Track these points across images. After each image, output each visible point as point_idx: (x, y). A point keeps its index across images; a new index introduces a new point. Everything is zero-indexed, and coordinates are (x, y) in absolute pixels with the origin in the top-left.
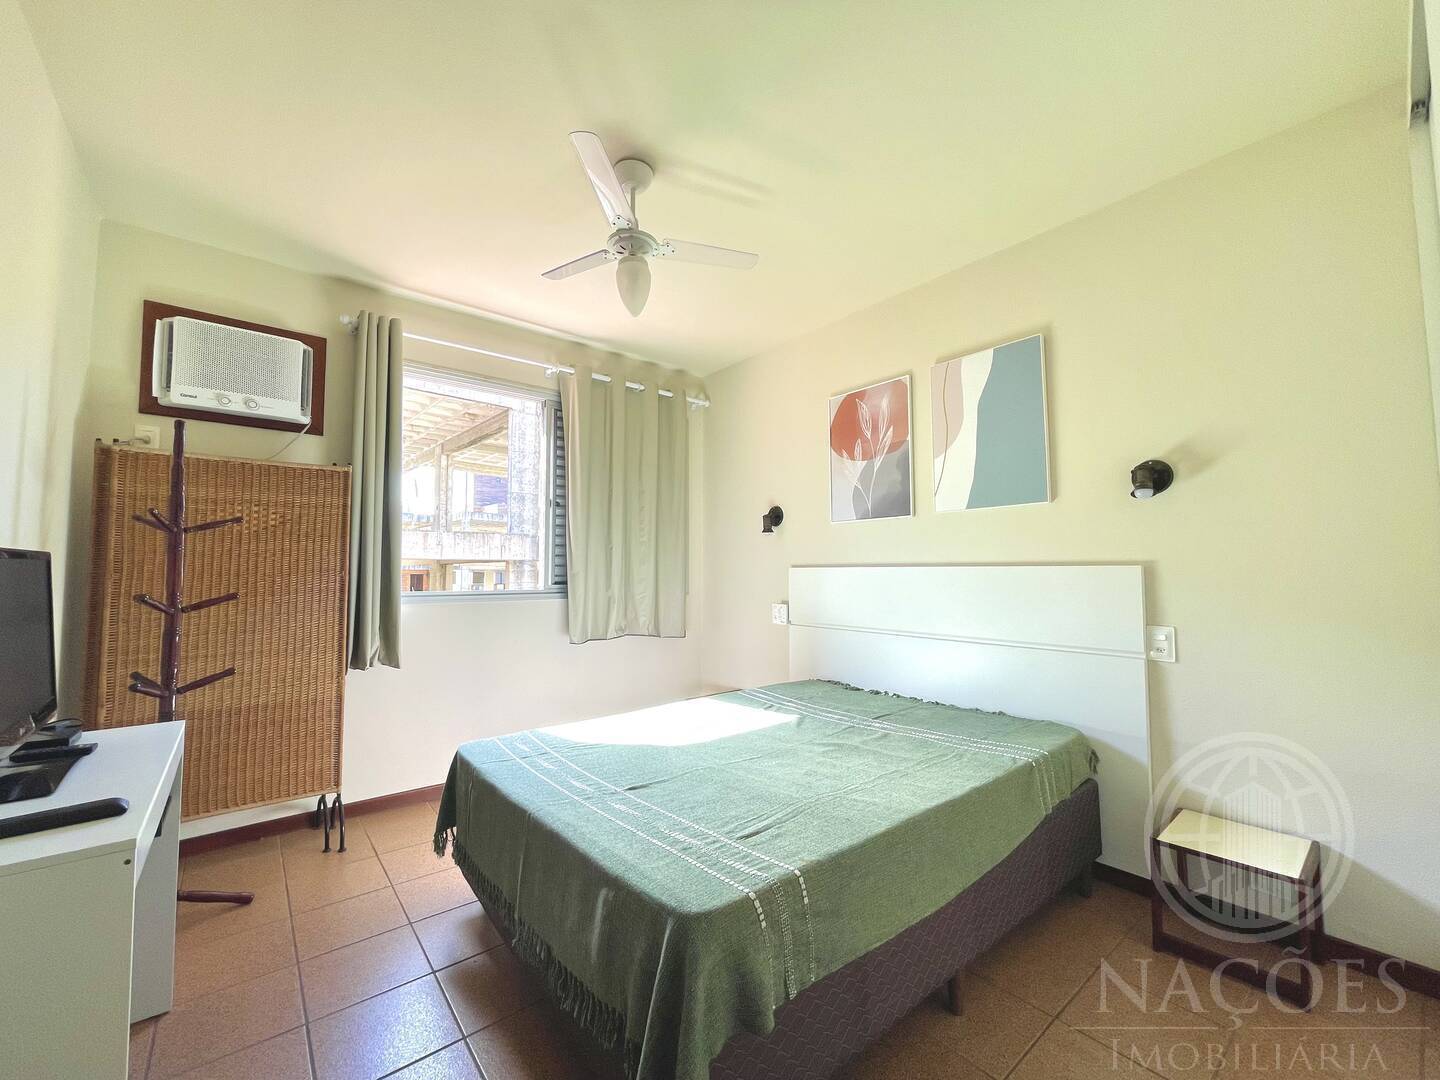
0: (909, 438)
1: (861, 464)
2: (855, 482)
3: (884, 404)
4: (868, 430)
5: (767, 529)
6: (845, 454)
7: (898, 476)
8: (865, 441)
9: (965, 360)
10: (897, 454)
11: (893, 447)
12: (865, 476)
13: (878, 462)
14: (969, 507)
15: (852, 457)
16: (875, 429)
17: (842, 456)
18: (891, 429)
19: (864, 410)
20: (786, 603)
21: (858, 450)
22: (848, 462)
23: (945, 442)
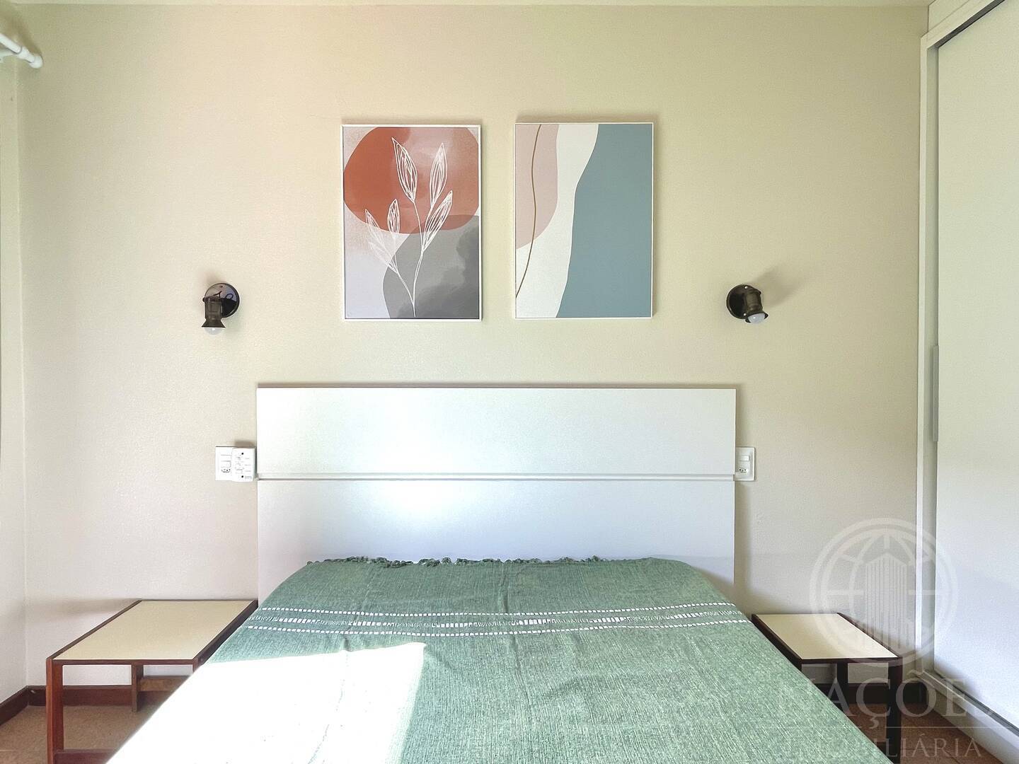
0: (478, 213)
1: (397, 239)
2: (387, 261)
3: (440, 157)
4: (411, 187)
5: (213, 322)
6: (370, 217)
7: (458, 263)
8: (405, 204)
9: (563, 128)
10: (459, 232)
11: (452, 222)
12: (403, 257)
13: (428, 238)
14: (561, 314)
15: (382, 224)
16: (423, 191)
17: (364, 219)
18: (450, 196)
19: (406, 157)
20: (251, 445)
21: (393, 215)
22: (376, 233)
23: (531, 228)
